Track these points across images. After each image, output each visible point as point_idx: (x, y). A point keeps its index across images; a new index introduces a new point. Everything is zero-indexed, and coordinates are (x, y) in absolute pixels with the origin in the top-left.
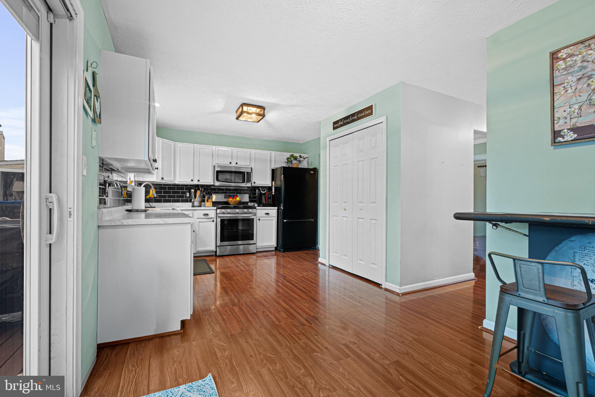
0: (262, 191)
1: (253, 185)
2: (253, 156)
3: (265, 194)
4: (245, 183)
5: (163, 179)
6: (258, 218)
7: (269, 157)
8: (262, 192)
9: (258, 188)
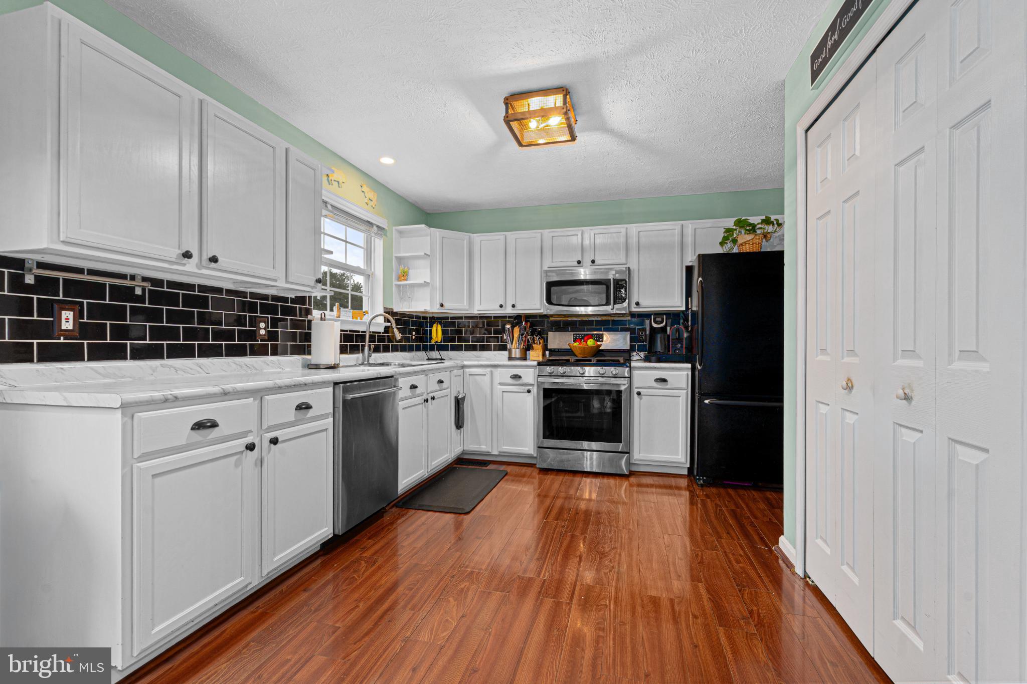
0: (656, 322)
1: (634, 309)
2: (633, 240)
3: (664, 330)
4: (610, 304)
5: (442, 305)
6: (636, 391)
7: (677, 238)
8: (655, 325)
9: (647, 315)
